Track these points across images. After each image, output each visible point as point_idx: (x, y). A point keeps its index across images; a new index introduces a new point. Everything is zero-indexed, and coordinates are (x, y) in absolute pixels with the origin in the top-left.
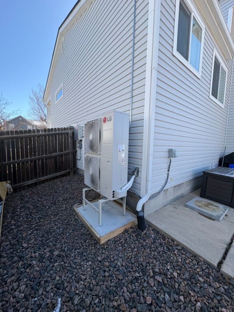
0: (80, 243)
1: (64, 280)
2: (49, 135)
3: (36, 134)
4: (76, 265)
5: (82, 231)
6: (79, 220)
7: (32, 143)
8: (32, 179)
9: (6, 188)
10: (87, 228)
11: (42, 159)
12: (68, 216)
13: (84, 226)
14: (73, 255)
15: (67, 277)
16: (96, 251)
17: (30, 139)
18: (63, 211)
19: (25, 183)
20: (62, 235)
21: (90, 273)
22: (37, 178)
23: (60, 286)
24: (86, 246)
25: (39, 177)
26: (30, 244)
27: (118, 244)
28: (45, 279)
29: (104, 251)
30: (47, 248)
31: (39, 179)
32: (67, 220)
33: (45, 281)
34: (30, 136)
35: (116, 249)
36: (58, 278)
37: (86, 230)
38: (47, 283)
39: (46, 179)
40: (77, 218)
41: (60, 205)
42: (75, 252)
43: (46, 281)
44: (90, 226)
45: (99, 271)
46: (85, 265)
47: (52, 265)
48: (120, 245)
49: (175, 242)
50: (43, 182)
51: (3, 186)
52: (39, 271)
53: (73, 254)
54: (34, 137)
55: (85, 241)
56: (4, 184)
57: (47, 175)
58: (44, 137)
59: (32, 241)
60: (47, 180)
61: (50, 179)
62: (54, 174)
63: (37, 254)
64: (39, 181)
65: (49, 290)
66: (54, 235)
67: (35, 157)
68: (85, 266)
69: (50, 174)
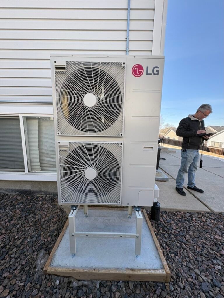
6: (85, 283)
10: (118, 282)
13: (109, 283)
37: (122, 284)
40: (80, 283)
44: (130, 272)
49: (182, 212)
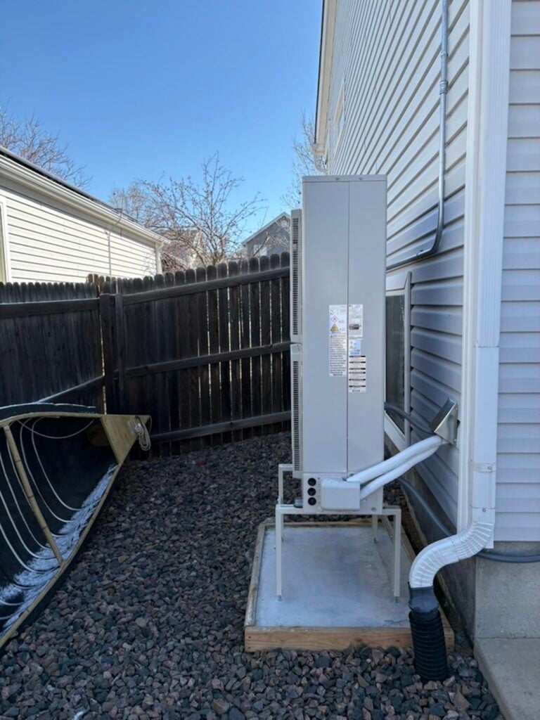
0: (205, 625)
1: (115, 684)
2: (264, 280)
3: (228, 278)
4: (159, 670)
5: (236, 596)
6: (251, 565)
7: (218, 307)
8: (215, 421)
9: (133, 433)
11: (245, 359)
12: (234, 545)
14: (170, 644)
15: (122, 684)
16: (226, 663)
17: (212, 295)
18: (233, 529)
19: (199, 431)
20: (187, 588)
21: (171, 702)
22: (228, 421)
23: (100, 693)
24: (216, 638)
25: (236, 417)
26: (117, 581)
27: (300, 677)
28: (87, 664)
29: (241, 673)
30: (137, 604)
31: (233, 422)
32: (225, 557)
33: (84, 667)
34: (210, 285)
35: (279, 686)
36: (107, 674)
38: (85, 673)
39: (255, 424)
40: (250, 560)
41: (238, 510)
42: (179, 641)
43: (86, 669)
44: (251, 588)
45: (194, 710)
46: (175, 679)
47: (116, 644)
48: (304, 681)
50: (247, 433)
51: (127, 426)
52: (91, 644)
53: (172, 643)
54: (222, 287)
55: (223, 626)
56: (129, 423)
57: (257, 412)
58: (249, 286)
59: (122, 577)
60: (257, 430)
61: (267, 426)
62: (281, 411)
63: (111, 607)
64: (234, 428)
65: (80, 687)
66: (168, 582)
67: (225, 351)
68: (174, 682)
69: (267, 410)
